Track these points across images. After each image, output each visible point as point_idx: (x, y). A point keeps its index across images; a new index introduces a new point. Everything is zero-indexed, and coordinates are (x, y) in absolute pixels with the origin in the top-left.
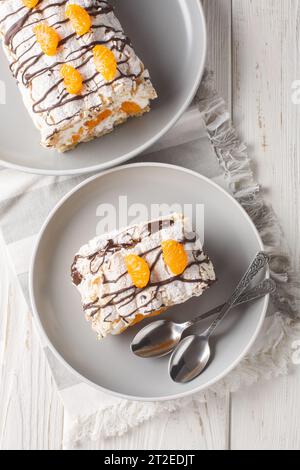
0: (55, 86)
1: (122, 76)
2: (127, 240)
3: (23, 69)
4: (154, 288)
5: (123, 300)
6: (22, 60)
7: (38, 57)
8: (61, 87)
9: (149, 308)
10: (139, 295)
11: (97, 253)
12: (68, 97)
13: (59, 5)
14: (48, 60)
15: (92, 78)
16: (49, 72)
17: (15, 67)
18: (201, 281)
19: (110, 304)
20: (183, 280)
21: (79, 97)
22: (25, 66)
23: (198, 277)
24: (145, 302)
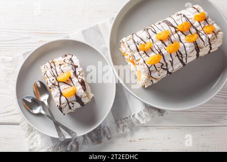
0: (143, 40)
1: (149, 68)
2: (78, 73)
3: (151, 28)
4: (57, 84)
5: (52, 71)
6: (155, 27)
7: (155, 33)
8: (142, 42)
9: (49, 82)
10: (54, 78)
11: (72, 61)
12: (138, 46)
13: (180, 40)
14: (154, 37)
15: (147, 55)
16: (148, 37)
17: (153, 25)
18: (60, 103)
19: (51, 67)
20: (61, 96)
21: (138, 50)
22: (152, 29)
23: (62, 103)
24: (51, 80)
